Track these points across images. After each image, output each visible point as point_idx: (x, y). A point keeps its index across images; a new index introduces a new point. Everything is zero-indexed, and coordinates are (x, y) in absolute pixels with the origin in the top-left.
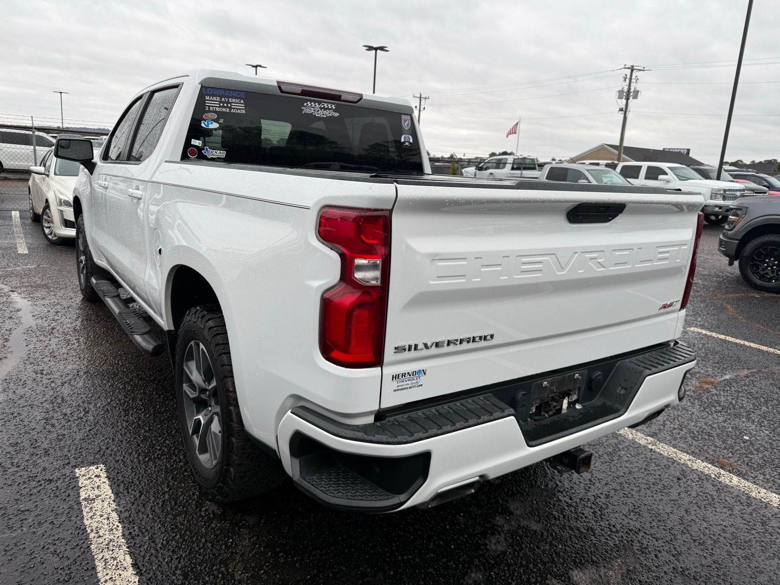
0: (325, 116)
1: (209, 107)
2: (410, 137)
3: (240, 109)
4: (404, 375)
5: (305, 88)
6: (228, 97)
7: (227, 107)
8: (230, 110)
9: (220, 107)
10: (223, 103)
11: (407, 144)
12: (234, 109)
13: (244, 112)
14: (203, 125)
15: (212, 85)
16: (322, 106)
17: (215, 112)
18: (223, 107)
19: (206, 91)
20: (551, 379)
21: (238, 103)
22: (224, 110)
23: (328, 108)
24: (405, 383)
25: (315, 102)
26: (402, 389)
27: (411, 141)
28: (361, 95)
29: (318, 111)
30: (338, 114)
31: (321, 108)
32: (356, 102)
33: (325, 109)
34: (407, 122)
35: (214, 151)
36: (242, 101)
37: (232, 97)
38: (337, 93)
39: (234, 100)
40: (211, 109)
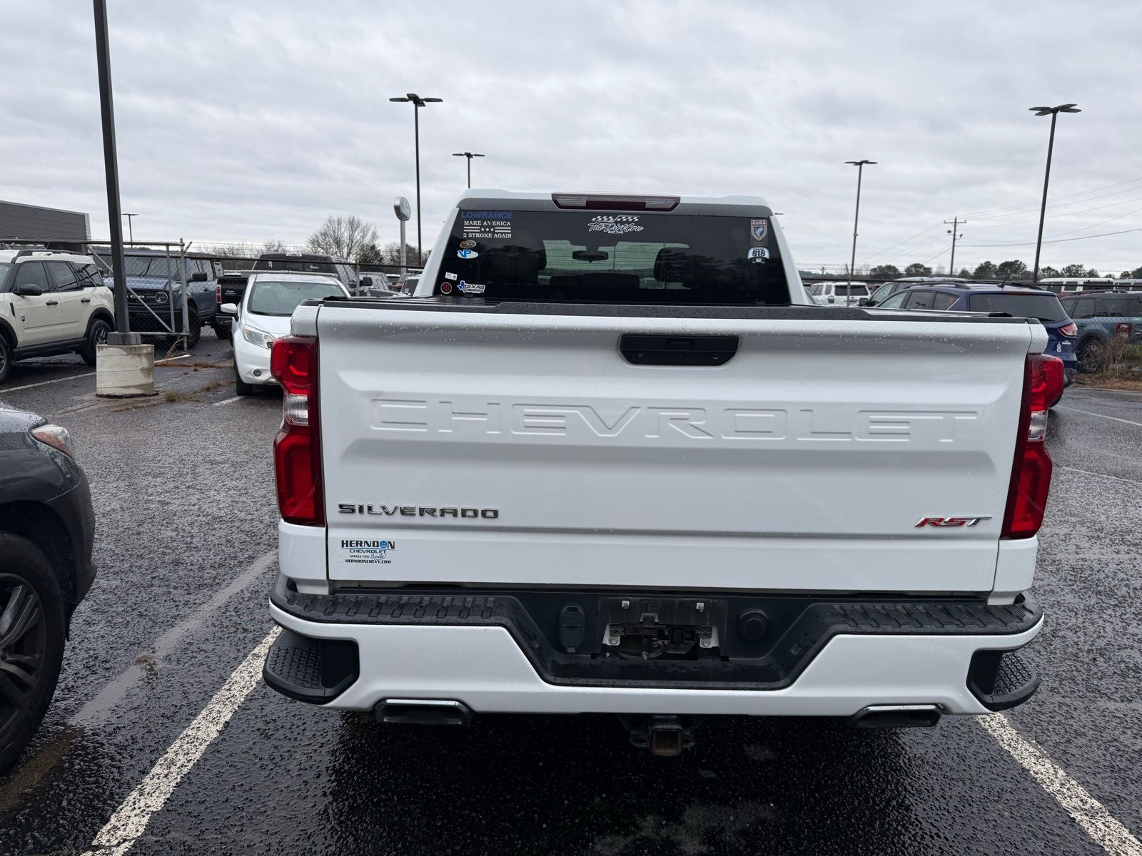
0: (622, 232)
1: (468, 233)
2: (765, 250)
3: (505, 233)
4: (359, 543)
5: (592, 199)
6: (491, 220)
7: (490, 232)
8: (493, 235)
9: (481, 232)
10: (485, 227)
11: (759, 260)
12: (497, 233)
13: (510, 236)
14: (459, 255)
15: (472, 207)
16: (619, 220)
17: (475, 239)
18: (485, 232)
19: (465, 215)
20: (638, 599)
21: (503, 226)
22: (486, 235)
23: (627, 222)
24: (362, 554)
25: (608, 215)
26: (358, 561)
27: (767, 255)
28: (678, 199)
29: (612, 226)
30: (642, 228)
31: (616, 223)
32: (671, 209)
33: (622, 223)
34: (761, 230)
35: (472, 286)
36: (509, 223)
37: (497, 220)
38: (640, 200)
39: (498, 223)
40: (470, 235)
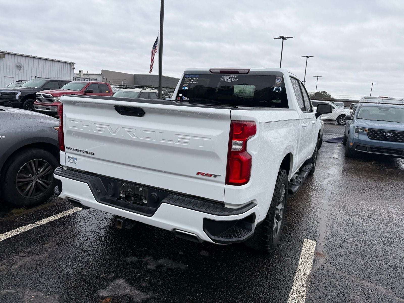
0: (231, 81)
1: (186, 81)
2: (280, 88)
3: (196, 82)
4: (71, 157)
5: (222, 70)
6: (193, 77)
7: (192, 81)
8: (193, 82)
9: (189, 81)
11: (277, 91)
12: (194, 82)
13: (197, 82)
14: (183, 88)
15: (188, 74)
16: (230, 77)
17: (187, 83)
18: (191, 81)
19: (186, 76)
20: (127, 184)
21: (196, 79)
22: (191, 82)
23: (233, 78)
24: (71, 160)
25: (227, 75)
26: (71, 162)
27: (281, 90)
28: (250, 69)
29: (228, 79)
30: (238, 80)
31: (229, 78)
32: (247, 73)
33: (231, 78)
34: (279, 80)
35: (185, 98)
36: (197, 78)
38: (237, 70)
39: (194, 78)
40: (186, 82)
